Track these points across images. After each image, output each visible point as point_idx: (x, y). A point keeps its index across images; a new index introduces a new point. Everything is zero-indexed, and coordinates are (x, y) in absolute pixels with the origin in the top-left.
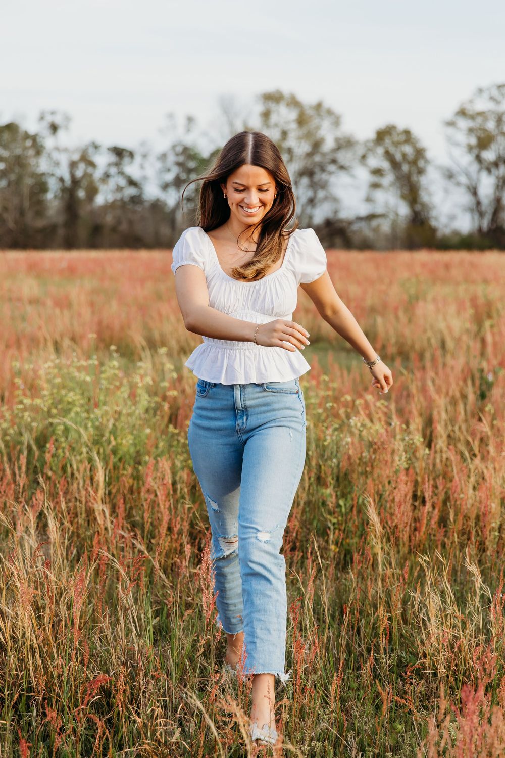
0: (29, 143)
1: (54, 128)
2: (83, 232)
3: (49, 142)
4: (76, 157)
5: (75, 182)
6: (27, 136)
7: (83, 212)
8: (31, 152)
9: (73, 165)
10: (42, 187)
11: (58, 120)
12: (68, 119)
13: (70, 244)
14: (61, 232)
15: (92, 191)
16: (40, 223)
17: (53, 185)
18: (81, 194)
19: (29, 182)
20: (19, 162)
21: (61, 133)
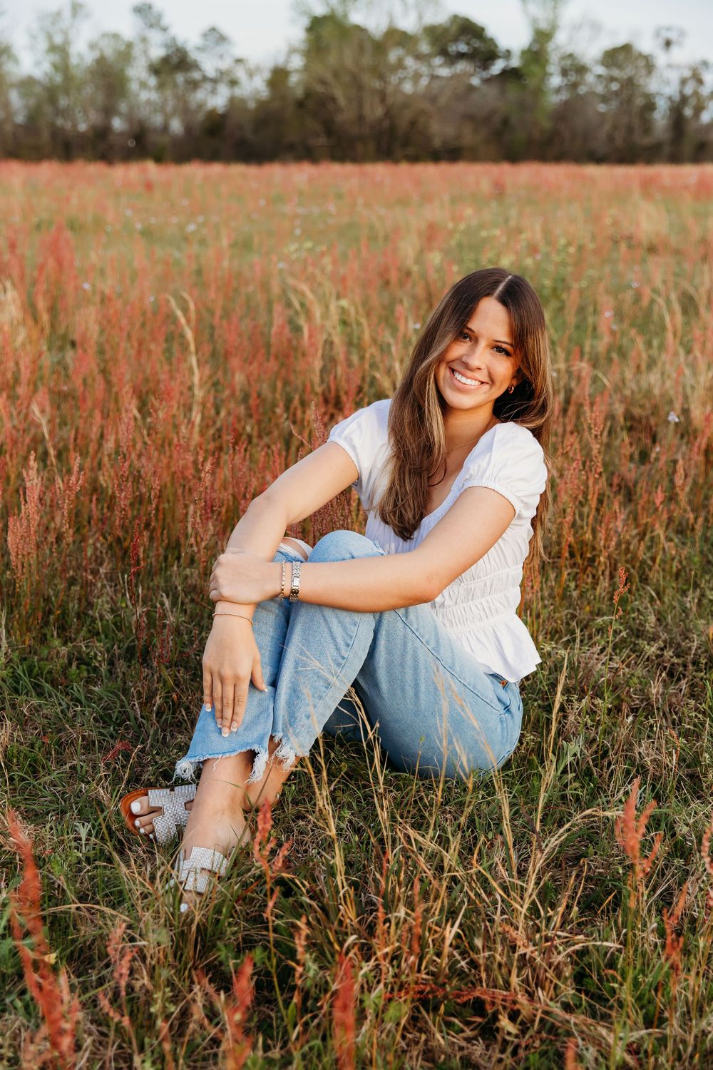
0: (641, 63)
1: (668, 44)
2: (688, 148)
3: (661, 59)
4: (687, 74)
5: (684, 99)
6: (641, 56)
7: (691, 128)
8: (643, 72)
9: (684, 82)
10: (650, 106)
11: (672, 35)
12: (682, 34)
13: (675, 159)
14: (667, 150)
15: (699, 109)
16: (647, 141)
17: (662, 105)
18: (688, 112)
19: (639, 101)
20: (630, 83)
21: (675, 50)
